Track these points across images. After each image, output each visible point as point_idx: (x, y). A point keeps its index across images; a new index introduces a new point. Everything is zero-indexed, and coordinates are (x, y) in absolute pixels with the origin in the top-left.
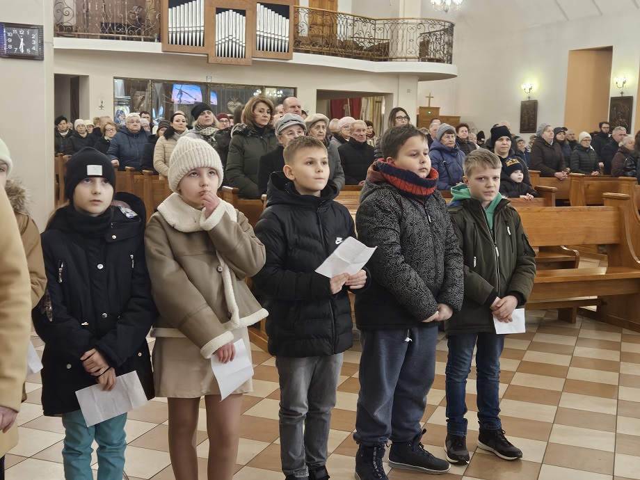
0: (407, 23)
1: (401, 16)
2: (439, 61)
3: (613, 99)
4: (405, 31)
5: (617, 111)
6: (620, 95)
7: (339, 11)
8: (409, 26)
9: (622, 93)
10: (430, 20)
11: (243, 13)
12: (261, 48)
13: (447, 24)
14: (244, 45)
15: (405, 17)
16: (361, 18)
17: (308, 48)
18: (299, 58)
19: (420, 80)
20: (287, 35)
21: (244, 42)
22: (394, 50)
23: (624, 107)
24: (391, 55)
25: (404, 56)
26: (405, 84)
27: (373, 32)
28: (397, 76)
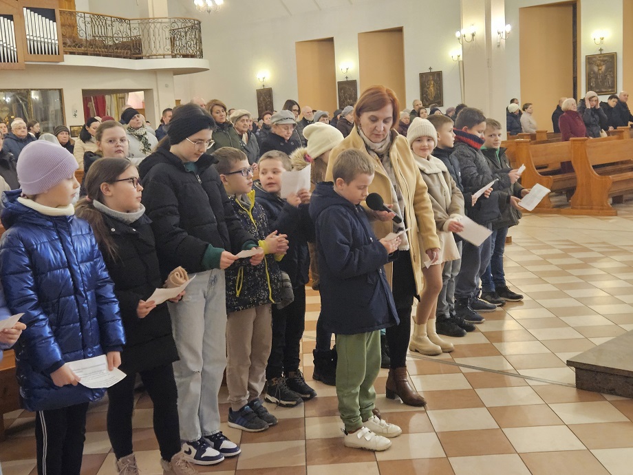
0: (161, 23)
1: (151, 16)
2: (192, 56)
3: (340, 83)
4: (161, 31)
5: (344, 93)
6: (345, 80)
7: (77, 10)
8: (163, 24)
9: (347, 78)
10: (181, 18)
11: (10, 17)
12: (32, 51)
13: (196, 22)
14: (15, 49)
15: (156, 17)
16: (117, 18)
17: (74, 50)
19: (174, 75)
20: (56, 38)
21: (15, 47)
22: (147, 48)
23: (350, 89)
24: (144, 53)
25: (162, 53)
26: (163, 80)
27: (129, 31)
28: (155, 72)
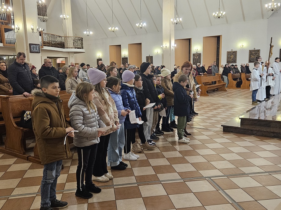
2: (80, 48)
3: (123, 58)
5: (124, 61)
8: (72, 38)
13: (82, 38)
15: (69, 36)
16: (58, 36)
17: (46, 45)
18: (45, 48)
19: (74, 53)
20: (41, 41)
22: (67, 45)
24: (65, 47)
25: (71, 47)
26: (71, 55)
27: (61, 40)
28: (69, 52)
